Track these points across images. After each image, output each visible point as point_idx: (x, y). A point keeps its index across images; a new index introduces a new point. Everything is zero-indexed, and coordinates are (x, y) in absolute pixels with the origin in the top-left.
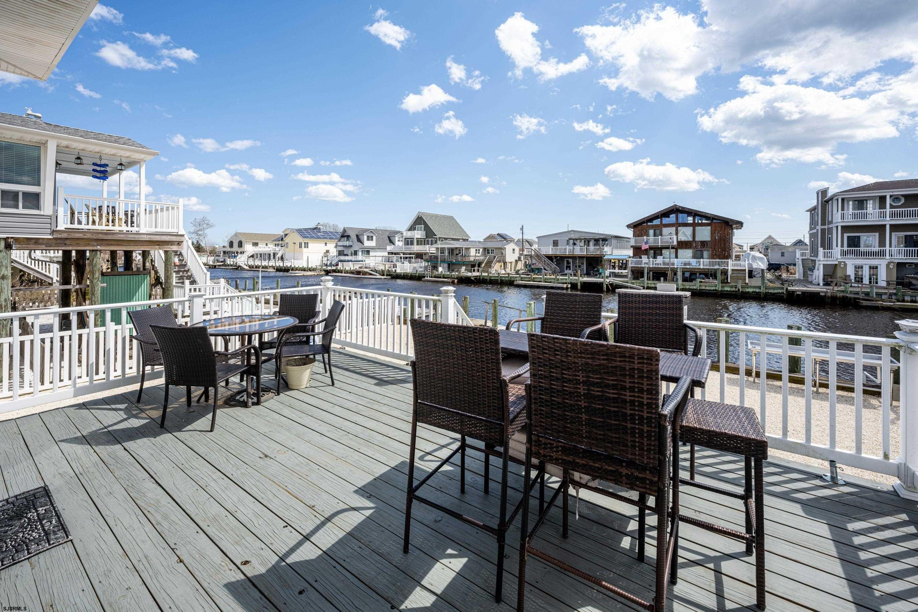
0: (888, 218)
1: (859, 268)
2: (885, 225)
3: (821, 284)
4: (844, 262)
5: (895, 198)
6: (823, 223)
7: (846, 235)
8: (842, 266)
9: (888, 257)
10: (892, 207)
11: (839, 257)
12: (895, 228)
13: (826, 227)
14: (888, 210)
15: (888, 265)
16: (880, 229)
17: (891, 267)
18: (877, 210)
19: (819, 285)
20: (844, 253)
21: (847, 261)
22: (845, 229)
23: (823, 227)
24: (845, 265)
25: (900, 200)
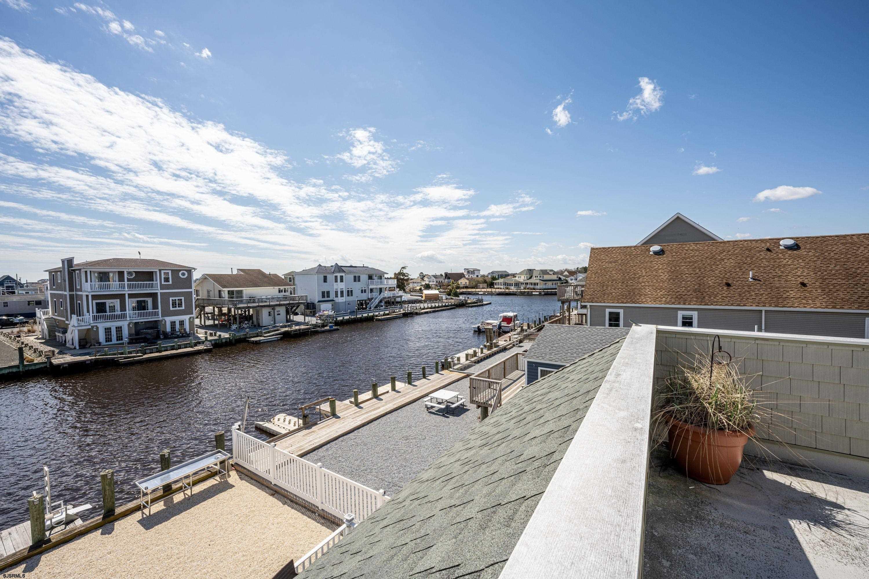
0: (126, 289)
1: (108, 331)
2: (125, 294)
3: (77, 347)
4: (96, 326)
5: (129, 273)
6: (71, 289)
7: (94, 302)
8: (95, 329)
9: (128, 319)
10: (129, 280)
11: (92, 322)
12: (131, 296)
13: (74, 293)
14: (126, 282)
15: (129, 325)
16: (121, 297)
17: (131, 326)
18: (118, 283)
19: (75, 348)
20: (95, 318)
21: (99, 325)
22: (94, 297)
23: (71, 293)
24: (97, 328)
25: (132, 275)
